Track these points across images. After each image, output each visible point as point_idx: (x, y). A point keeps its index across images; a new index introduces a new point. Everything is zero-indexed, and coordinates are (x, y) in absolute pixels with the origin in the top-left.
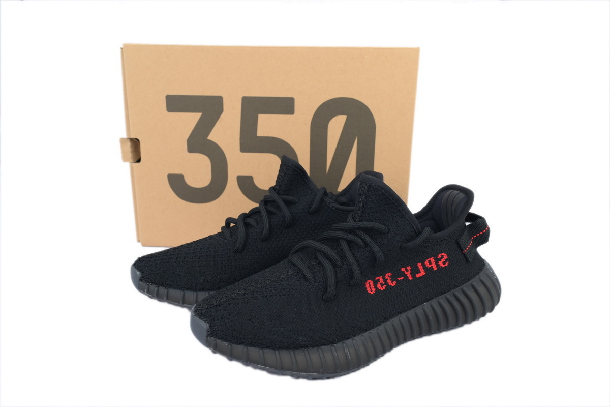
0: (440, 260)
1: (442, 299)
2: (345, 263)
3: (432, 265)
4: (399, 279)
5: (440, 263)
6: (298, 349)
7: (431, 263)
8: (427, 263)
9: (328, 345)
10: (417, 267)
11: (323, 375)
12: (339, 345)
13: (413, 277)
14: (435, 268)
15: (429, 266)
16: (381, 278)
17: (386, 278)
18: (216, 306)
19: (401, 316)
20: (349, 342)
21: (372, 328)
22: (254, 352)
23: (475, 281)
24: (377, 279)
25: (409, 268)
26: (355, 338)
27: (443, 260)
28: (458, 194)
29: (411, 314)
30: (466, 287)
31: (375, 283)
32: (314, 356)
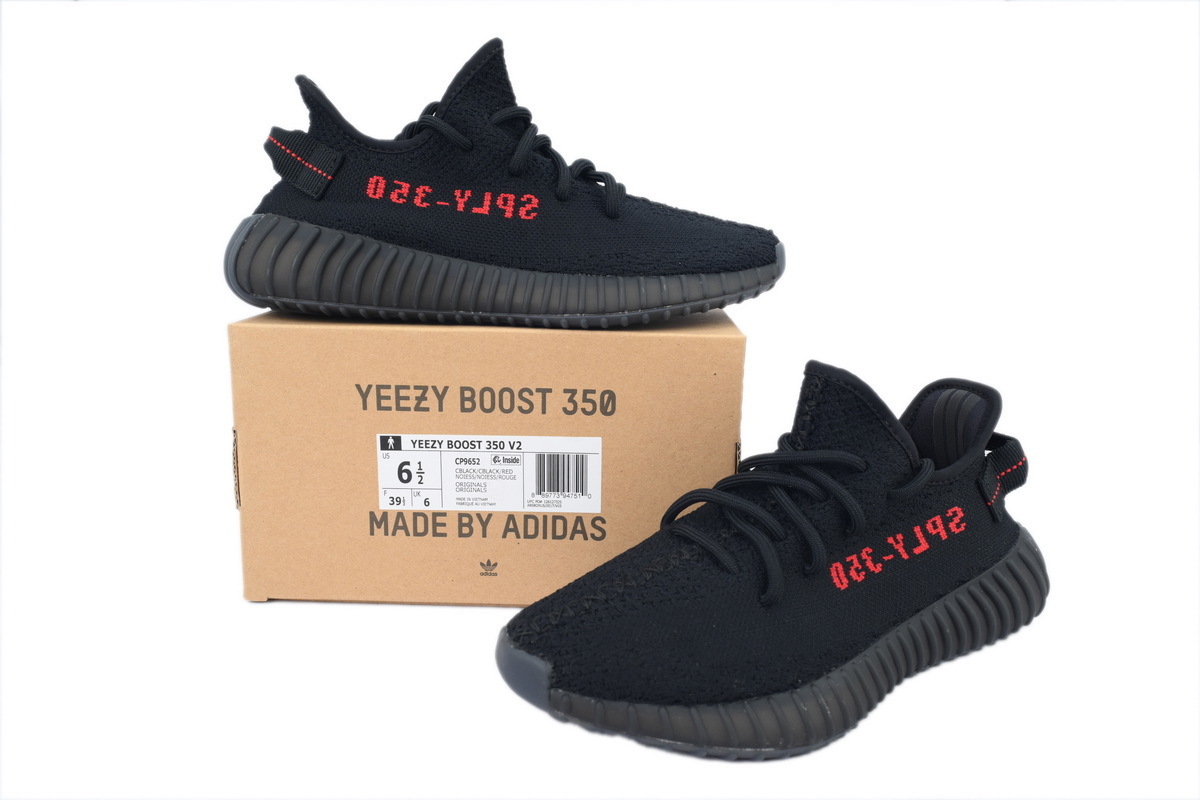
0: (951, 519)
1: (961, 593)
2: (789, 532)
3: (938, 530)
4: (886, 558)
5: (952, 526)
6: (731, 702)
7: (936, 526)
8: (929, 526)
9: (786, 690)
10: (914, 534)
11: (784, 751)
12: (804, 690)
13: (908, 554)
14: (944, 536)
15: (934, 532)
16: (854, 557)
17: (864, 558)
18: (557, 626)
19: (898, 628)
20: (821, 683)
21: (856, 654)
22: (648, 712)
23: (1010, 558)
24: (848, 559)
25: (900, 537)
26: (830, 675)
27: (956, 520)
28: (966, 396)
29: (913, 624)
30: (998, 569)
31: (847, 567)
32: (763, 714)
